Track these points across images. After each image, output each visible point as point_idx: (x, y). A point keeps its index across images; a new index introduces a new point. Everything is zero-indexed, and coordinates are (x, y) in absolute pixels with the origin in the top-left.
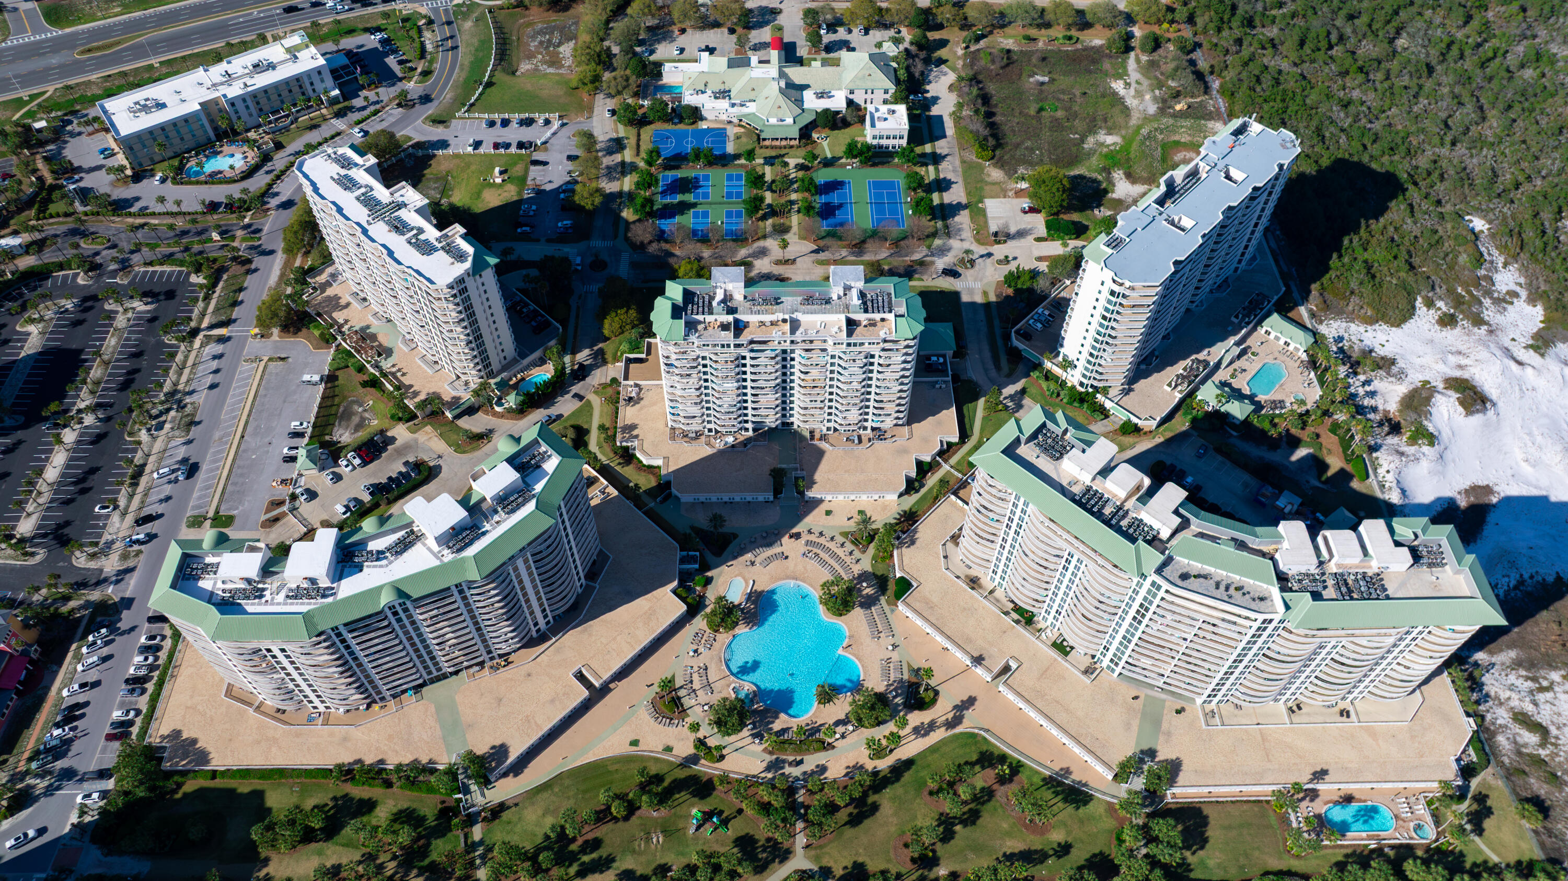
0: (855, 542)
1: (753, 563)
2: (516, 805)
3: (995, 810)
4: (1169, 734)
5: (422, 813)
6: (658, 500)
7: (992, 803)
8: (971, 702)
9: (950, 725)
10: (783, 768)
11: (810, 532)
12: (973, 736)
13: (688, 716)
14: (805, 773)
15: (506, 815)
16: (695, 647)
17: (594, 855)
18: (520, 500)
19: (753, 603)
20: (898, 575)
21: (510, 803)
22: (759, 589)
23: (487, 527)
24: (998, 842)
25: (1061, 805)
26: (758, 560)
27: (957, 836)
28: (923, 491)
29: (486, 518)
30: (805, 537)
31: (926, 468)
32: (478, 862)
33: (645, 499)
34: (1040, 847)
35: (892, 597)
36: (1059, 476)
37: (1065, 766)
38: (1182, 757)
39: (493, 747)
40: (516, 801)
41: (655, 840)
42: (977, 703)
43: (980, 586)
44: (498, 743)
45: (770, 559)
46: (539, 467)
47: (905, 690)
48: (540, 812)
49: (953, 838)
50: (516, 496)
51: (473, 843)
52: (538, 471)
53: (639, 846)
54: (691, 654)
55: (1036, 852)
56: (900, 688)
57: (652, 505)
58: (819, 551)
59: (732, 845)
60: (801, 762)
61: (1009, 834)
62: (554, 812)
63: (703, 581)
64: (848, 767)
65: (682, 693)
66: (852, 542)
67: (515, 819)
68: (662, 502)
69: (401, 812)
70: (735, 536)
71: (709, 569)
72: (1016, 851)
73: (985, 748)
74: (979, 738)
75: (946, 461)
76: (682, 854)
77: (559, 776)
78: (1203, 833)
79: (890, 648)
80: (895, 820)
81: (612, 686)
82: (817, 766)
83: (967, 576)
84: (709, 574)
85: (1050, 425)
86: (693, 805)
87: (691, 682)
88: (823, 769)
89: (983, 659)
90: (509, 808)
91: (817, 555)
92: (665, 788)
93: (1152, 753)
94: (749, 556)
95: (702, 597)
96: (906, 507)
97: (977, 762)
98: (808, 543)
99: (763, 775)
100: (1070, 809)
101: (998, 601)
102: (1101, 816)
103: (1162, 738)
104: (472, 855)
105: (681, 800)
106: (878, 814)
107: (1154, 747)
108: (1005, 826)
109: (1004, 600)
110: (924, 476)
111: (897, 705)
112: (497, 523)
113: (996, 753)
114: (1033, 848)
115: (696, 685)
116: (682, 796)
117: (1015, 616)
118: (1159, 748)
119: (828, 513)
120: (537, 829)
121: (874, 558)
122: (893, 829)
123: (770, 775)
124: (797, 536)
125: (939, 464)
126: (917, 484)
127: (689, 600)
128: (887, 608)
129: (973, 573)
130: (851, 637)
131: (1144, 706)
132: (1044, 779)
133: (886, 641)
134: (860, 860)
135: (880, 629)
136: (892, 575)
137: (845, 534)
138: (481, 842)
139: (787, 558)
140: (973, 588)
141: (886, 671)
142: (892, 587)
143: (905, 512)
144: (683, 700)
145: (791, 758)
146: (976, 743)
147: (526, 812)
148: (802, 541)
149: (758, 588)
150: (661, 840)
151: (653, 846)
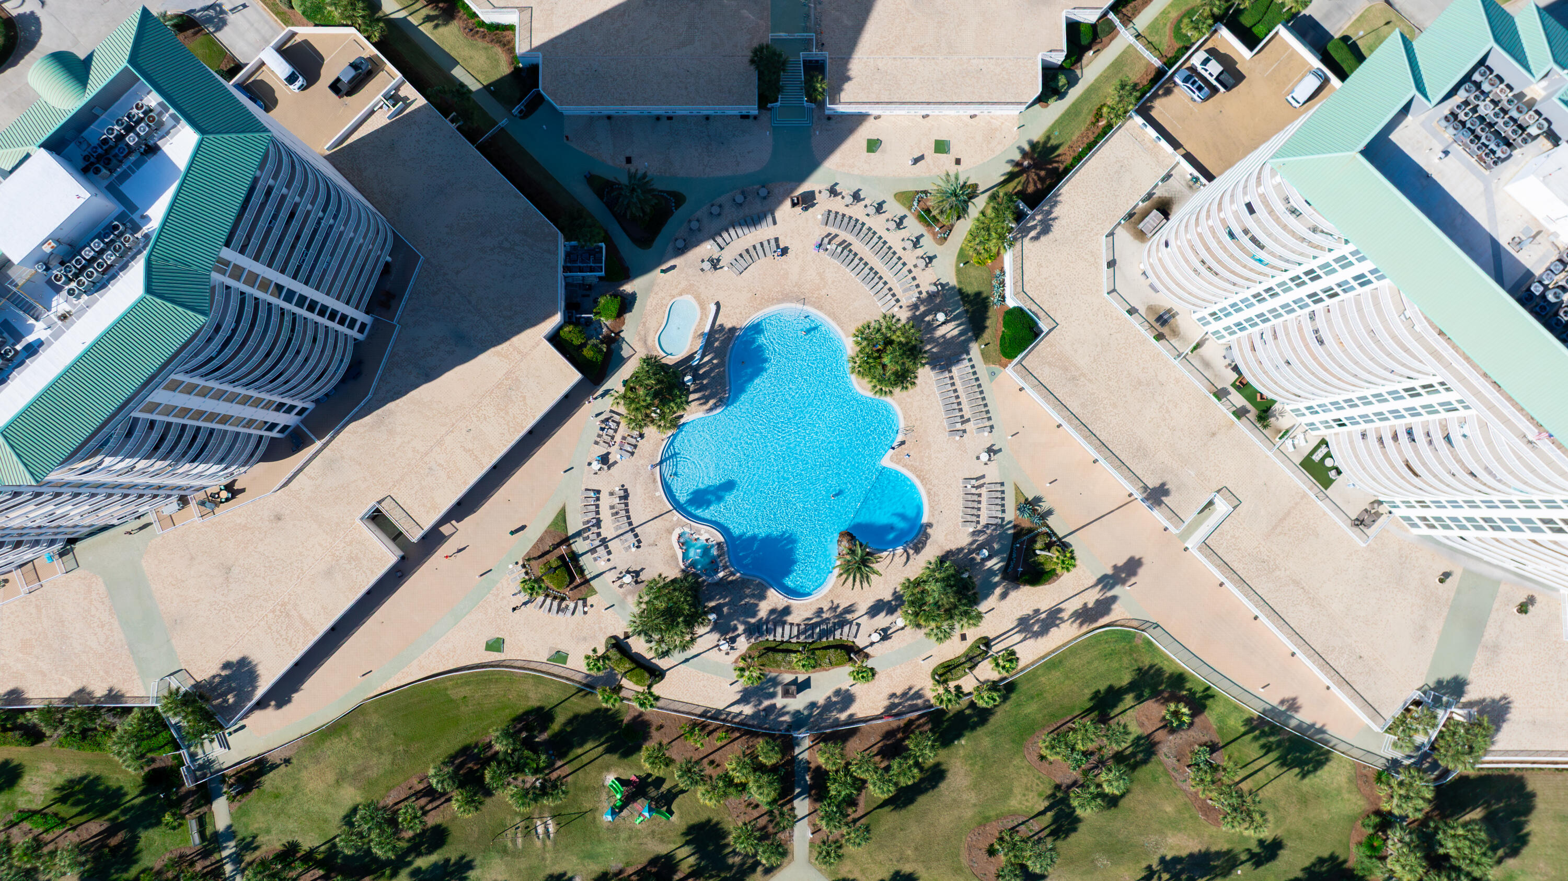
0: (927, 217)
1: (715, 264)
2: (287, 761)
3: (1155, 779)
4: (1495, 649)
5: (113, 784)
6: (515, 111)
7: (1150, 767)
8: (1132, 567)
9: (1086, 615)
10: (773, 695)
11: (833, 192)
12: (1127, 637)
13: (593, 592)
14: (813, 705)
15: (270, 780)
16: (602, 450)
17: (434, 858)
18: (109, 258)
19: (720, 353)
20: (1011, 303)
21: (275, 758)
22: (728, 325)
23: (38, 331)
24: (1153, 838)
25: (1272, 770)
26: (727, 256)
27: (1082, 827)
28: (1074, 93)
29: (29, 309)
30: (824, 203)
31: (1085, 41)
32: (228, 868)
33: (493, 108)
34: (1225, 847)
35: (995, 346)
36: (1492, 217)
37: (1288, 695)
38: (1513, 696)
39: (227, 666)
40: (286, 755)
41: (540, 830)
42: (1141, 571)
43: (1175, 333)
44: (234, 657)
45: (748, 254)
46: (153, 150)
47: (1006, 542)
48: (331, 777)
49: (1075, 830)
50: (97, 245)
51: (216, 834)
52: (152, 161)
53: (514, 841)
54: (596, 466)
55: (1218, 854)
56: (1001, 537)
57: (503, 122)
58: (850, 238)
59: (681, 841)
60: (806, 684)
61: (1174, 824)
62: (355, 778)
63: (614, 307)
64: (893, 695)
65: (580, 546)
66: (920, 218)
67: (287, 788)
68: (525, 114)
69: (71, 783)
70: (679, 199)
71: (628, 276)
72: (1184, 853)
73: (1146, 662)
74: (1138, 642)
75: (1127, 20)
76: (591, 856)
77: (358, 711)
78: (1520, 826)
79: (984, 457)
80: (971, 797)
81: (446, 529)
82: (838, 692)
83: (1150, 309)
84: (628, 288)
85: (1501, 61)
86: (607, 768)
87: (598, 524)
88: (846, 699)
89: (1166, 493)
90: (274, 767)
91: (845, 245)
92: (555, 735)
93: (1456, 687)
94: (707, 248)
95: (614, 341)
96: (1037, 135)
97: (1133, 687)
98: (830, 217)
99: (735, 709)
100: (1290, 777)
101: (1207, 364)
102: (1339, 791)
103: (1480, 657)
104: (217, 856)
105: (586, 759)
106: (943, 786)
107: (1462, 674)
108: (1169, 809)
109: (1220, 365)
110: (1079, 59)
111: (991, 572)
112: (63, 317)
113: (1168, 669)
114: (1214, 849)
115: (608, 530)
116: (590, 749)
117: (1238, 399)
118: (1471, 676)
119: (873, 145)
120: (329, 809)
121: (963, 258)
122: (969, 813)
123: (748, 710)
124: (807, 201)
125: (1112, 28)
126: (1062, 80)
127: (588, 353)
128: (982, 368)
129: (1165, 301)
130: (909, 430)
131: (1458, 592)
132: (1249, 721)
133: (978, 440)
134: (907, 868)
135: (967, 413)
136: (995, 299)
137: (905, 198)
138: (230, 834)
139: (785, 251)
140: (1159, 337)
141: (972, 505)
142: (995, 325)
143: (1033, 145)
144: (583, 561)
145: (788, 678)
146: (1131, 651)
147: (304, 774)
148: (816, 212)
149: (727, 320)
150: (551, 829)
151: (538, 843)
